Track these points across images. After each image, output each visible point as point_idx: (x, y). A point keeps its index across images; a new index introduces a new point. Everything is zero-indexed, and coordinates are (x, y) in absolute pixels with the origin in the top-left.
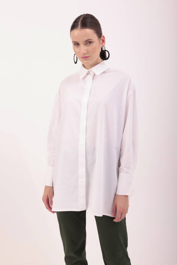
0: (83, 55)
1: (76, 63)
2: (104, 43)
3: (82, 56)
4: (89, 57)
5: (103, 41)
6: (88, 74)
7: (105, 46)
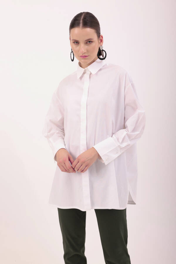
0: (83, 54)
1: (73, 60)
2: (102, 43)
3: (81, 55)
4: (87, 56)
5: (101, 41)
6: (84, 73)
7: (103, 46)
